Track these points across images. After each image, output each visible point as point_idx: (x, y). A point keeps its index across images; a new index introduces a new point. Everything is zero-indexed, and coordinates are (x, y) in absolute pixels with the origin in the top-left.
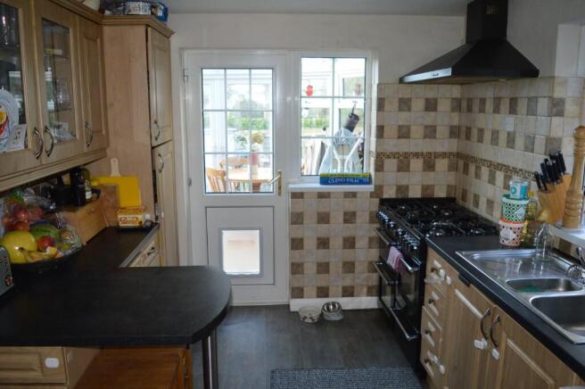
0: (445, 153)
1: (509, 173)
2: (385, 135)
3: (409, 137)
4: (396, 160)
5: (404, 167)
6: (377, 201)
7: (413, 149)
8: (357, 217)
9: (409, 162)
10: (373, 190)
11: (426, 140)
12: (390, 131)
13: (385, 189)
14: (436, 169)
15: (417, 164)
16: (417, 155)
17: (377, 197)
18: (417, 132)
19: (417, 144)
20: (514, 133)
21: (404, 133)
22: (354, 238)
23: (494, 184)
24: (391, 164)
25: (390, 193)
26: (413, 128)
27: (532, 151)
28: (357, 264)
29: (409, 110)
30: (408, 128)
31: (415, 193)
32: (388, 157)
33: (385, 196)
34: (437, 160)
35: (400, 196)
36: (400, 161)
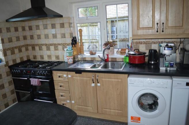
0: (23, 45)
1: (56, 46)
2: (5, 42)
3: (12, 42)
4: (10, 51)
5: (13, 53)
6: (7, 67)
7: (15, 46)
8: (2, 75)
9: (14, 50)
10: (5, 64)
11: (17, 42)
12: (6, 40)
13: (9, 62)
14: (22, 51)
15: (16, 51)
16: (16, 48)
17: (7, 66)
18: (14, 39)
19: (15, 44)
20: (56, 34)
21: (10, 40)
22: (3, 84)
23: (50, 50)
24: (9, 53)
25: (11, 63)
26: (13, 38)
27: (65, 37)
28: (7, 94)
29: (10, 32)
30: (11, 38)
31: (18, 61)
32: (7, 50)
33: (10, 65)
34: (22, 48)
35: (14, 63)
36: (11, 51)
